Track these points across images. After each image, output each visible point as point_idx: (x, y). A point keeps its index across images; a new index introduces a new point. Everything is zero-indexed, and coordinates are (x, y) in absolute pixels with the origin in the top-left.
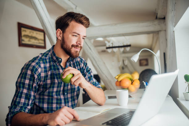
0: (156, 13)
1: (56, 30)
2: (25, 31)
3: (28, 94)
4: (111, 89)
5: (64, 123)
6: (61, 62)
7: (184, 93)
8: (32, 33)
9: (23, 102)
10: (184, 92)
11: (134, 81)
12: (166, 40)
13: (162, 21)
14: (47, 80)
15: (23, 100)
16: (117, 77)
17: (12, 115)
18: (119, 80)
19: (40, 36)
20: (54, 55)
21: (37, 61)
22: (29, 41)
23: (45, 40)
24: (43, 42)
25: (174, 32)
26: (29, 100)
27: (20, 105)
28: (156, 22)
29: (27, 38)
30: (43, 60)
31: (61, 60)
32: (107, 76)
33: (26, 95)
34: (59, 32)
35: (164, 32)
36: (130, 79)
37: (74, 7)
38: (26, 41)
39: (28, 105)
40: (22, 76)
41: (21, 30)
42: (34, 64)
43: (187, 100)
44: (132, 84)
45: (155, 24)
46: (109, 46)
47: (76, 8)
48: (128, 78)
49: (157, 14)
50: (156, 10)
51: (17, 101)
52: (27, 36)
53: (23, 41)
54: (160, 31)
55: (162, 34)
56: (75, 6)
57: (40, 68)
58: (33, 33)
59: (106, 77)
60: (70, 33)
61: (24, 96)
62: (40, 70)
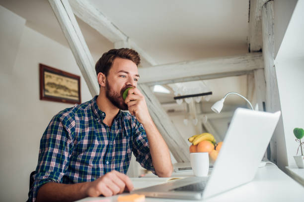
0: (248, 43)
1: (97, 74)
2: (50, 77)
3: (60, 155)
4: (183, 162)
5: (111, 193)
6: (104, 118)
7: (294, 157)
8: (60, 80)
9: (54, 166)
10: (295, 155)
11: (217, 145)
12: (266, 82)
13: (258, 54)
14: (83, 139)
15: (53, 164)
16: (191, 139)
17: (39, 185)
18: (195, 143)
19: (72, 85)
20: (96, 107)
21: (71, 112)
22: (56, 92)
23: (79, 92)
24: (77, 94)
25: (274, 66)
26: (62, 163)
27: (49, 171)
28: (249, 56)
29: (52, 87)
30: (79, 112)
31: (105, 115)
32: (177, 141)
33: (57, 157)
34: (101, 76)
35: (262, 70)
36: (213, 142)
37: (124, 38)
38: (51, 92)
39: (61, 170)
40: (52, 131)
41: (44, 74)
42: (66, 115)
43: (300, 168)
44: (215, 149)
45: (247, 60)
46: (179, 94)
47: (127, 41)
48: (209, 140)
49: (250, 44)
50: (247, 39)
51: (45, 165)
52: (52, 85)
53: (47, 91)
54: (256, 70)
55: (258, 74)
56: (126, 38)
57: (74, 121)
58: (62, 80)
59: (175, 141)
60: (116, 73)
61: (54, 157)
62: (73, 124)
